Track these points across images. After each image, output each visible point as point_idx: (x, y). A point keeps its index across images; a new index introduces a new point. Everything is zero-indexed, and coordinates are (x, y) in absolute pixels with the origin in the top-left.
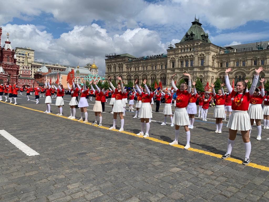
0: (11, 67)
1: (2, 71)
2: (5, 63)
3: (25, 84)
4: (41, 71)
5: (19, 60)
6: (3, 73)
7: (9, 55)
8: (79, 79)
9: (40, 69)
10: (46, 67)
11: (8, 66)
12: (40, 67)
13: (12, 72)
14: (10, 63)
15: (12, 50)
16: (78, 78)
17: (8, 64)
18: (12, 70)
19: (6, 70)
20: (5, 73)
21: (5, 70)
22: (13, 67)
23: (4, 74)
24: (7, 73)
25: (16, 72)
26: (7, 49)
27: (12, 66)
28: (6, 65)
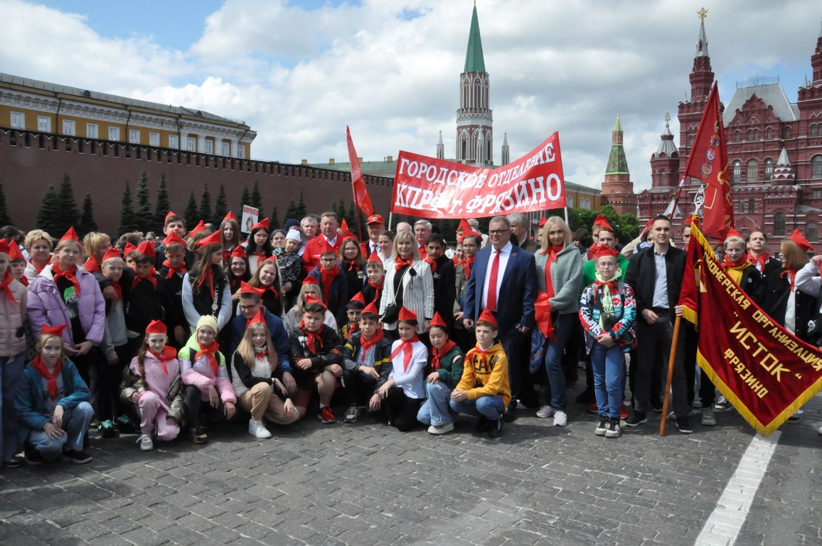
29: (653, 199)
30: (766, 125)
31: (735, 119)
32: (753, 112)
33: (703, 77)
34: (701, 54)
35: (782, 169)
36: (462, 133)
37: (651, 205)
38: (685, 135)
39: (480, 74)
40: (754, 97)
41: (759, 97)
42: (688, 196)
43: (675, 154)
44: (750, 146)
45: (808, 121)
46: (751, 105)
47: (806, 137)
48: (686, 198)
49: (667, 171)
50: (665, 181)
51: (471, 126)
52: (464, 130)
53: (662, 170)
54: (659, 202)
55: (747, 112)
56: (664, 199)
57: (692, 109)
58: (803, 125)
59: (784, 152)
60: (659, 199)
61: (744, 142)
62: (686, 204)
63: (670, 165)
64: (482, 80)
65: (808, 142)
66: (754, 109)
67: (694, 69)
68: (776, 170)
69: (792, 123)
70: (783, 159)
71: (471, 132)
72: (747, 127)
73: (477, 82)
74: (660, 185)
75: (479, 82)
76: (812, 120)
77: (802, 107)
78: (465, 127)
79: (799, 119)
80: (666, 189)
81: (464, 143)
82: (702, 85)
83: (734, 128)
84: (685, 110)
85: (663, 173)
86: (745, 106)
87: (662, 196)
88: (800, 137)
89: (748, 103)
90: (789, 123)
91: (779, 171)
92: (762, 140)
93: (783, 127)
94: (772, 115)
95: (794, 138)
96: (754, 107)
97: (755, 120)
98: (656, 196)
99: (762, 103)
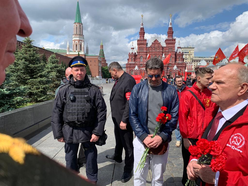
0: (181, 65)
1: (176, 68)
2: (178, 62)
4: (201, 64)
5: (186, 57)
7: (180, 56)
9: (200, 63)
10: (205, 60)
11: (179, 64)
12: (200, 61)
13: (182, 68)
14: (180, 62)
15: (182, 53)
18: (182, 67)
21: (178, 67)
23: (177, 70)
24: (179, 69)
25: (184, 68)
26: (179, 53)
27: (182, 64)
28: (178, 64)
29: (130, 65)
30: (159, 47)
31: (152, 45)
32: (156, 44)
33: (143, 33)
34: (142, 27)
35: (164, 58)
36: (76, 42)
37: (130, 67)
38: (139, 48)
39: (81, 24)
40: (156, 40)
41: (157, 40)
42: (140, 64)
43: (135, 53)
44: (155, 52)
45: (168, 47)
46: (155, 42)
47: (167, 51)
48: (139, 65)
49: (134, 58)
50: (133, 60)
51: (79, 40)
52: (76, 41)
53: (132, 57)
54: (132, 66)
55: (155, 43)
56: (133, 65)
57: (141, 41)
58: (167, 48)
59: (164, 54)
60: (132, 65)
61: (154, 51)
62: (139, 67)
63: (134, 56)
64: (82, 26)
65: (168, 52)
66: (156, 43)
67: (140, 30)
68: (162, 59)
69: (165, 47)
70: (164, 56)
71: (79, 42)
72: (155, 47)
73: (80, 26)
74: (132, 61)
75: (81, 26)
76: (169, 47)
77: (166, 44)
78: (77, 40)
79: (166, 46)
80: (133, 62)
81: (76, 45)
82: (143, 35)
83: (151, 47)
84: (139, 41)
85: (132, 58)
86: (154, 42)
87: (133, 64)
88: (166, 51)
89: (155, 41)
90: (164, 47)
91: (163, 59)
92: (158, 51)
93: (163, 48)
94: (160, 45)
95: (165, 51)
96: (156, 42)
97: (156, 45)
98: (131, 64)
99: (158, 42)
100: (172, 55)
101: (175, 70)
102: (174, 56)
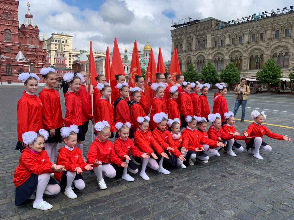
0: (35, 52)
1: (22, 58)
2: (26, 47)
3: (61, 76)
4: (79, 59)
6: (22, 60)
7: (31, 34)
8: (128, 67)
9: (78, 57)
11: (30, 50)
13: (36, 59)
14: (33, 46)
15: (34, 27)
16: (126, 65)
17: (30, 47)
18: (36, 56)
19: (28, 56)
20: (26, 60)
21: (26, 55)
22: (37, 52)
23: (24, 61)
24: (28, 61)
25: (41, 59)
26: (28, 26)
27: (36, 50)
28: (28, 49)
65: (1, 21)
76: (2, 9)
100: (12, 28)
101: (18, 61)
102: (16, 31)
